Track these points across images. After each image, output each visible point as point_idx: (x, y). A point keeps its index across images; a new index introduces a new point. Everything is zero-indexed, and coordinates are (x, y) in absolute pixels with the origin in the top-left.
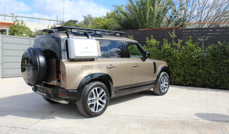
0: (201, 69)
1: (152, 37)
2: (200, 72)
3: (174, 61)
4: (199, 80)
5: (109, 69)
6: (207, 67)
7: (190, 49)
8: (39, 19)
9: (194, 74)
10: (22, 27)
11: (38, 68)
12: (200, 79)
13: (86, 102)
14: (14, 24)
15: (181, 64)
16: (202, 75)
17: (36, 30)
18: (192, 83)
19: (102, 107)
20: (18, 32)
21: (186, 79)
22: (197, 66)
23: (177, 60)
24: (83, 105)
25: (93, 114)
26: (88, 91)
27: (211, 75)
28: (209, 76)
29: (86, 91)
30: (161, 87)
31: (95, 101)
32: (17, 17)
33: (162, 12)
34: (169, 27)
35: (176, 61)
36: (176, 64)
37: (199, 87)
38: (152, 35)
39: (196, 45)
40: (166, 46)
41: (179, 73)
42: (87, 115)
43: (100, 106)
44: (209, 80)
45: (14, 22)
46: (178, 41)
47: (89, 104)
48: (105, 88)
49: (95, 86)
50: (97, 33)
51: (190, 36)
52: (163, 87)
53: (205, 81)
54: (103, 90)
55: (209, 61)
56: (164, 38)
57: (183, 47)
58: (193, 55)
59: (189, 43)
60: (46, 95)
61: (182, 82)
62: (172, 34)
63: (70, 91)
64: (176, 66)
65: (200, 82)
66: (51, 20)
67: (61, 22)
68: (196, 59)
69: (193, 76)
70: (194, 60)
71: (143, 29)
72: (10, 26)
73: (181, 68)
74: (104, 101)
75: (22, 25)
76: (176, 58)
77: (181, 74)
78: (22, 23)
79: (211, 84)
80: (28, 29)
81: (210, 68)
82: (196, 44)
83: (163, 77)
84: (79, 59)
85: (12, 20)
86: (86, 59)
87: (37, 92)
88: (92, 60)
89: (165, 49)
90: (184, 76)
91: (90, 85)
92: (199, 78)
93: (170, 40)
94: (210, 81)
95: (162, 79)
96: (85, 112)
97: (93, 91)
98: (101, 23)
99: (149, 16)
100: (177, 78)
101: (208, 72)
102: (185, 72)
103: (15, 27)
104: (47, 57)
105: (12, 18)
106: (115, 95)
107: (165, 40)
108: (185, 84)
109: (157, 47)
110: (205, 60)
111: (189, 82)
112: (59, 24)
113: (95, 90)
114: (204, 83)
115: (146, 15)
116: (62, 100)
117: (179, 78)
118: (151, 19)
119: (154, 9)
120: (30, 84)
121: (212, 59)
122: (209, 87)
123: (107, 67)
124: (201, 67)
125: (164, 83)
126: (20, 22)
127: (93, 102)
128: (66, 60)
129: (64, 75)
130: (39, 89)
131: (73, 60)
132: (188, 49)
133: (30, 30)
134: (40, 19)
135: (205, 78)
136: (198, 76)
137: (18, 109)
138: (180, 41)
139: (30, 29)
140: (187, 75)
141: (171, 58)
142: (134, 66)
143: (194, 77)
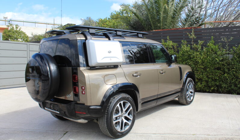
0: (226, 73)
1: (168, 38)
2: (226, 77)
3: (195, 65)
4: (224, 85)
5: (135, 77)
6: (233, 70)
7: (212, 51)
8: (35, 23)
9: (218, 78)
10: (16, 32)
11: (49, 80)
12: (226, 84)
13: (111, 121)
14: (7, 29)
15: (203, 69)
16: (227, 79)
17: (32, 35)
18: (216, 89)
19: (128, 125)
20: (12, 38)
21: (209, 84)
22: (222, 69)
23: (198, 63)
24: (107, 125)
25: (119, 134)
26: (112, 107)
27: (238, 80)
28: (236, 81)
29: (110, 107)
30: (188, 95)
31: (121, 118)
32: (10, 21)
33: (178, 10)
34: (185, 27)
35: (197, 65)
36: (197, 68)
37: (224, 93)
38: (168, 36)
39: (219, 47)
40: (185, 48)
41: (201, 78)
42: (112, 136)
43: (127, 124)
44: (236, 85)
45: (7, 26)
46: (199, 42)
47: (114, 122)
48: (132, 101)
49: (120, 100)
50: (118, 34)
51: (212, 37)
52: (189, 95)
53: (231, 86)
54: (129, 104)
55: (235, 64)
56: (182, 39)
57: (204, 49)
58: (217, 58)
59: (211, 44)
60: (59, 112)
61: (204, 88)
62: (191, 35)
63: (92, 107)
64: (197, 70)
65: (225, 88)
66: (48, 24)
67: (59, 25)
68: (220, 63)
69: (217, 81)
70: (218, 63)
71: (156, 31)
72: (4, 31)
73: (203, 73)
74: (131, 117)
75: (17, 29)
76: (196, 62)
77: (204, 79)
78: (17, 28)
79: (238, 89)
80: (24, 33)
81: (237, 72)
82: (219, 45)
83: (189, 84)
84: (100, 66)
85: (5, 24)
86: (108, 66)
87: (45, 108)
88: (115, 66)
89: (183, 52)
90: (207, 82)
91: (114, 98)
92: (224, 83)
93: (189, 41)
94: (237, 87)
95: (188, 87)
96: (110, 133)
97: (118, 105)
98: (107, 24)
99: (163, 15)
100: (199, 84)
101: (235, 76)
102: (207, 77)
103: (9, 31)
104: (60, 65)
105: (5, 22)
106: (142, 109)
107: (184, 42)
108: (208, 90)
109: (175, 50)
110: (230, 63)
111: (212, 88)
112: (56, 27)
113: (120, 105)
114: (229, 88)
115: (160, 14)
116: (81, 119)
117: (201, 84)
118: (165, 18)
119: (168, 7)
120: (36, 99)
121: (239, 62)
122: (236, 93)
123: (133, 75)
124: (226, 70)
125: (190, 91)
126: (15, 27)
127: (119, 119)
128: (85, 68)
129: (83, 88)
130: (48, 105)
131: (94, 68)
132: (211, 50)
133: (26, 35)
134: (37, 23)
135: (231, 84)
136: (222, 81)
137: (22, 130)
138: (200, 42)
139: (26, 33)
140: (210, 80)
141: (191, 62)
142: (160, 73)
143: (219, 83)
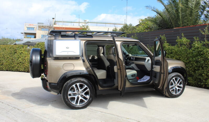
1: (183, 35)
3: (205, 61)
35: (206, 61)
36: (206, 64)
38: (183, 33)
40: (197, 44)
50: (88, 35)
56: (195, 35)
62: (204, 31)
66: (116, 24)
71: (177, 28)
93: (202, 38)
107: (196, 38)
115: (179, 12)
